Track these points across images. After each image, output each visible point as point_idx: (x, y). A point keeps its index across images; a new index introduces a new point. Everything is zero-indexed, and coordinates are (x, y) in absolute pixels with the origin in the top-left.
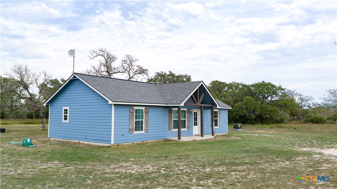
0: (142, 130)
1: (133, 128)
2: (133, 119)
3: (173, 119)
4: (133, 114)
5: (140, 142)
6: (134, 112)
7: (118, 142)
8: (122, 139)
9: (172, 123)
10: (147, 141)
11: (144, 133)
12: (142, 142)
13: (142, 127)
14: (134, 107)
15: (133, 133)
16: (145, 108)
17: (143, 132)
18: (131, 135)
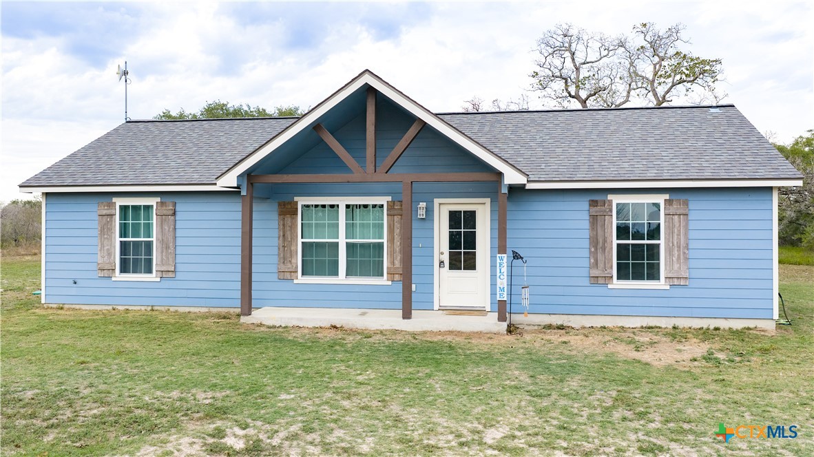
0: (149, 271)
1: (110, 263)
2: (111, 236)
3: (300, 241)
4: (111, 221)
5: (143, 308)
6: (112, 215)
7: (61, 300)
8: (74, 291)
9: (293, 254)
10: (172, 309)
11: (158, 279)
12: (150, 308)
13: (149, 262)
14: (114, 200)
15: (113, 279)
16: (158, 199)
17: (153, 277)
18: (105, 283)
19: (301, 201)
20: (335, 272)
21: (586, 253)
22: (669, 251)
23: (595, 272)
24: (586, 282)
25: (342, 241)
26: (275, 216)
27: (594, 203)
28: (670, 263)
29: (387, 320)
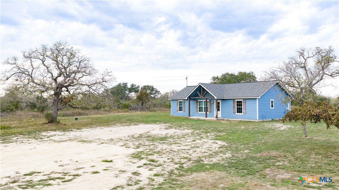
19: (199, 101)
20: (203, 112)
21: (233, 109)
22: (243, 108)
23: (234, 112)
24: (233, 113)
25: (203, 107)
26: (196, 103)
27: (234, 101)
28: (243, 110)
29: (204, 118)
